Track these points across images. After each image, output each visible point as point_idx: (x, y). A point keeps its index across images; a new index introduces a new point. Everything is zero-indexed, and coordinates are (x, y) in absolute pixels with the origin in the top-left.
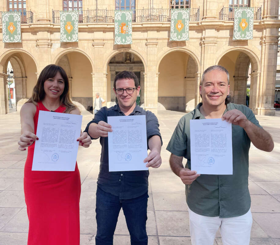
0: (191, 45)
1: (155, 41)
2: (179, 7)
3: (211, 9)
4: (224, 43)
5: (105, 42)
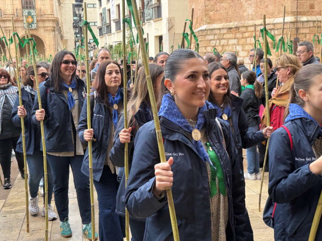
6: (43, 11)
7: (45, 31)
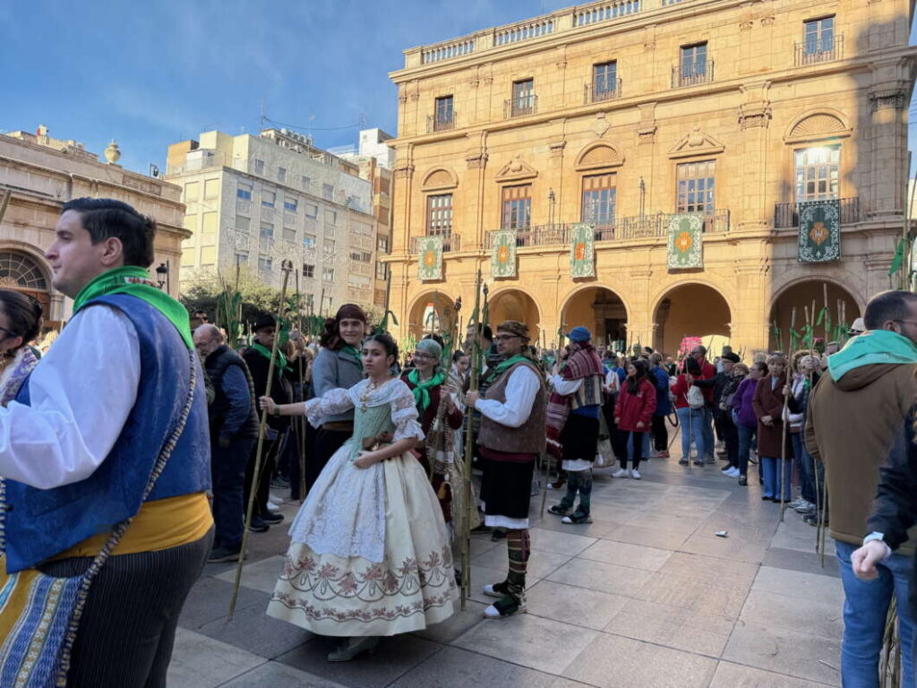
0: (716, 273)
1: (646, 268)
2: (696, 208)
3: (752, 207)
4: (784, 268)
5: (561, 273)
6: (867, 204)
7: (867, 266)
